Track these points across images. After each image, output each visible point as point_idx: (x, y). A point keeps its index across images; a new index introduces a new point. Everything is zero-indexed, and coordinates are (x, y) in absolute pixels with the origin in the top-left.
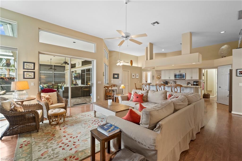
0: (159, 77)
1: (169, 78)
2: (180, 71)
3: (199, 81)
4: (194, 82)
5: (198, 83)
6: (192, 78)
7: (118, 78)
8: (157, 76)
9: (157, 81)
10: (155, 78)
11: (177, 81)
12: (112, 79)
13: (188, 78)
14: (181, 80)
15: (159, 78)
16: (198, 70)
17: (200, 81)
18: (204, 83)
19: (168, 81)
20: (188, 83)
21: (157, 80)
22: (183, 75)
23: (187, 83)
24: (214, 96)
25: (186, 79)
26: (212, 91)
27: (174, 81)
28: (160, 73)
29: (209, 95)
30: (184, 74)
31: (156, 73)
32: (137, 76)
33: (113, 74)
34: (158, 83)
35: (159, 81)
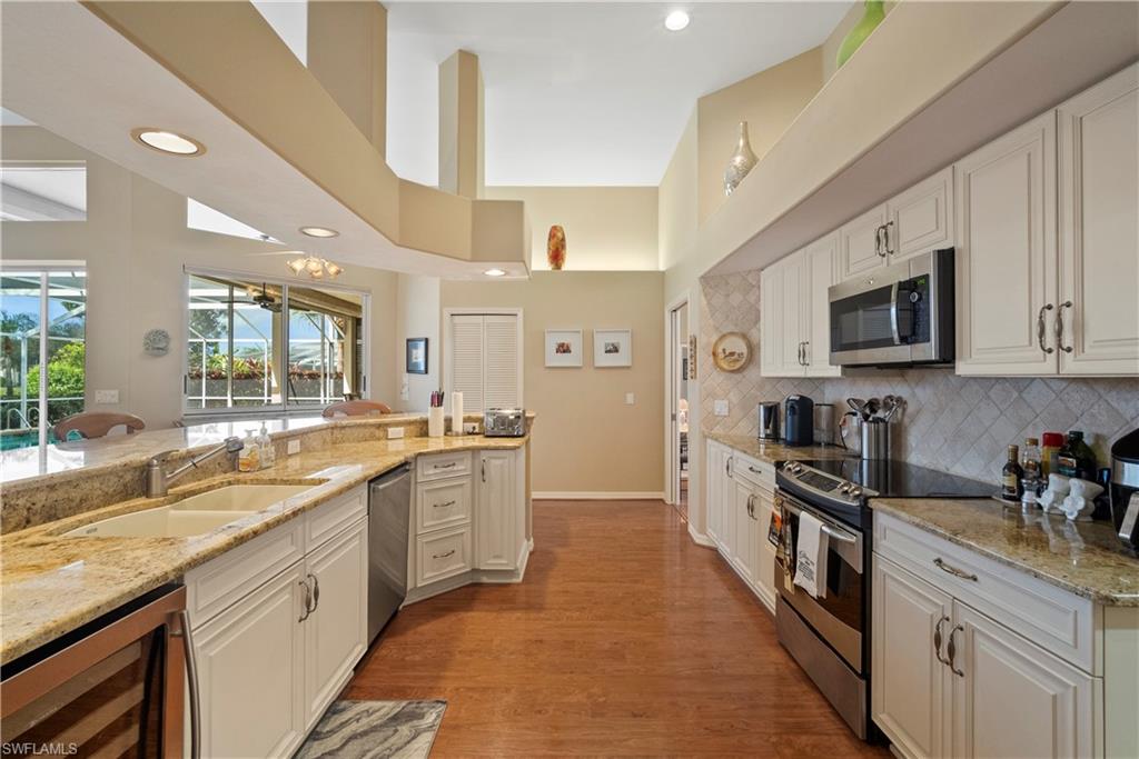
0: (741, 348)
8: (714, 338)
9: (716, 397)
10: (703, 359)
11: (911, 408)
12: (406, 377)
15: (742, 364)
21: (718, 379)
25: (963, 368)
28: (752, 298)
31: (709, 303)
32: (607, 345)
33: (408, 340)
34: (725, 412)
35: (734, 397)
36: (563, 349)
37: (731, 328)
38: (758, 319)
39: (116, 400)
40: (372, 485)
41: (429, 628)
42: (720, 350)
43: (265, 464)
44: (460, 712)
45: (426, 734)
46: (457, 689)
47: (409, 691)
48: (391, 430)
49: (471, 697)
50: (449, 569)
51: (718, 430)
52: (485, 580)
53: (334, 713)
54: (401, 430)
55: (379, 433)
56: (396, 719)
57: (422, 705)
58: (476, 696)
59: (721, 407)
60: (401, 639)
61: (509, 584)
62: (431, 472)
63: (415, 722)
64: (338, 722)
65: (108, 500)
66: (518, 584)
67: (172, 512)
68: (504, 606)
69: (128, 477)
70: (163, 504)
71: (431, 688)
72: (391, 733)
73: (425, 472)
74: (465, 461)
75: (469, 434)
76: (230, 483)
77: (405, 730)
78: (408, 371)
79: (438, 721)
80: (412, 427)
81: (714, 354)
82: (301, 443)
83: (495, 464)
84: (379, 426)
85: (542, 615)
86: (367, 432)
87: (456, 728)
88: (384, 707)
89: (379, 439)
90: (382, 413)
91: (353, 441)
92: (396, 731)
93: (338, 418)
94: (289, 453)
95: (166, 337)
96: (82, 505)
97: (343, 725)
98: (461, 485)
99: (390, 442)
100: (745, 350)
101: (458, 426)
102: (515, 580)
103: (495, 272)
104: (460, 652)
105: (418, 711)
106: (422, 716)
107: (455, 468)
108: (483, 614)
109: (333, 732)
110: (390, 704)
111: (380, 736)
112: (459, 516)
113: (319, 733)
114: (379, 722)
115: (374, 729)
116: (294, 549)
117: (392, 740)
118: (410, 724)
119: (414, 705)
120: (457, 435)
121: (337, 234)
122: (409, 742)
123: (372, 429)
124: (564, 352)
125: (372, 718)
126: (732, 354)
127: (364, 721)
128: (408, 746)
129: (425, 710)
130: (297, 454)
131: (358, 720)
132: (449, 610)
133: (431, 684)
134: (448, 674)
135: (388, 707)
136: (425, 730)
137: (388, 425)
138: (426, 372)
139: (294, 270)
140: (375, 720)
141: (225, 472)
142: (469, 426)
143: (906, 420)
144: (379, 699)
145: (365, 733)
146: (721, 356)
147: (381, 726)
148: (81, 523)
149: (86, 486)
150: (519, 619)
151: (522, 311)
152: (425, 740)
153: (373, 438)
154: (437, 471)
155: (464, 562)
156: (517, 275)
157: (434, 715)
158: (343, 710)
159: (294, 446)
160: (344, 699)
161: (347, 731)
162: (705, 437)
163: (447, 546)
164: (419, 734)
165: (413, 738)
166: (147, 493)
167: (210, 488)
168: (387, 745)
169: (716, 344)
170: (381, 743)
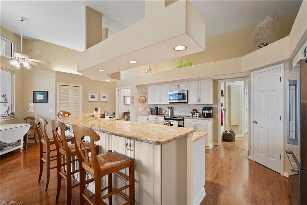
0: (144, 99)
1: (161, 101)
2: (178, 87)
3: (213, 106)
4: (204, 109)
5: (211, 111)
6: (199, 100)
7: (45, 101)
8: (139, 97)
9: (139, 108)
10: (136, 101)
11: (175, 108)
12: (32, 104)
13: (192, 100)
14: (181, 104)
15: (144, 101)
16: (211, 84)
17: (216, 106)
18: (225, 110)
19: (159, 107)
20: (193, 110)
21: (139, 104)
22: (183, 94)
23: (191, 110)
24: (242, 136)
25: (189, 103)
26: (239, 126)
27: (171, 106)
28: (146, 90)
29: (234, 135)
30: (186, 92)
31: (138, 90)
32: (103, 96)
33: (34, 92)
34: (141, 110)
35: (143, 107)
36: (93, 97)
37: (142, 95)
38: (147, 94)
42: (140, 99)
51: (139, 114)
59: (140, 109)
78: (34, 102)
81: (139, 100)
100: (145, 99)
126: (142, 100)
138: (47, 103)
143: (174, 109)
146: (140, 100)
151: (82, 86)
162: (137, 115)
169: (139, 98)
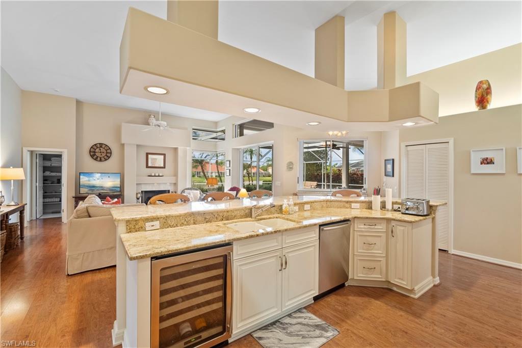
33: (385, 160)
36: (487, 161)
39: (279, 185)
40: (321, 227)
41: (352, 299)
43: (291, 213)
44: (342, 339)
45: (324, 339)
46: (348, 330)
47: (328, 319)
48: (353, 204)
49: (352, 337)
50: (371, 276)
52: (395, 289)
53: (299, 312)
54: (358, 205)
55: (347, 205)
56: (317, 326)
57: (329, 327)
58: (354, 338)
60: (339, 298)
61: (409, 297)
62: (362, 227)
63: (323, 332)
64: (299, 316)
65: (241, 217)
66: (414, 298)
67: (256, 224)
68: (397, 306)
69: (247, 211)
70: (254, 221)
71: (338, 323)
72: (312, 330)
73: (359, 226)
74: (382, 224)
75: (395, 211)
76: (277, 218)
77: (318, 332)
78: (385, 175)
79: (332, 337)
80: (364, 204)
82: (311, 206)
83: (399, 229)
84: (347, 202)
85: (417, 320)
86: (342, 204)
87: (337, 344)
88: (316, 319)
89: (347, 208)
90: (358, 196)
91: (335, 208)
92: (315, 330)
93: (338, 197)
94: (305, 209)
95: (292, 164)
96: (234, 217)
97: (300, 317)
98: (380, 236)
99: (353, 210)
101: (389, 206)
102: (412, 296)
103: (409, 124)
104: (360, 315)
105: (327, 329)
106: (327, 331)
107: (376, 227)
108: (382, 304)
109: (295, 318)
110: (319, 320)
111: (309, 329)
112: (379, 252)
113: (291, 316)
114: (311, 324)
115: (308, 325)
116: (277, 244)
117: (311, 333)
118: (321, 331)
119: (327, 326)
120: (388, 210)
121: (320, 123)
122: (316, 337)
123: (344, 203)
124: (488, 163)
125: (310, 321)
127: (307, 320)
128: (315, 339)
129: (330, 330)
130: (309, 210)
131: (305, 319)
132: (368, 295)
133: (339, 322)
134: (348, 321)
135: (317, 320)
136: (325, 337)
137: (351, 202)
138: (393, 176)
139: (329, 135)
140: (310, 322)
141: (278, 214)
142: (396, 207)
144: (316, 316)
145: (304, 325)
147: (311, 325)
148: (233, 222)
149: (236, 213)
150: (401, 316)
151: (453, 139)
152: (323, 341)
153: (344, 207)
154: (365, 227)
155: (381, 275)
156: (423, 123)
157: (331, 334)
158: (303, 312)
159: (307, 207)
160: (306, 309)
161: (300, 320)
163: (372, 265)
164: (322, 337)
165: (319, 337)
166: (251, 216)
167: (270, 218)
168: (308, 333)
170: (307, 331)
